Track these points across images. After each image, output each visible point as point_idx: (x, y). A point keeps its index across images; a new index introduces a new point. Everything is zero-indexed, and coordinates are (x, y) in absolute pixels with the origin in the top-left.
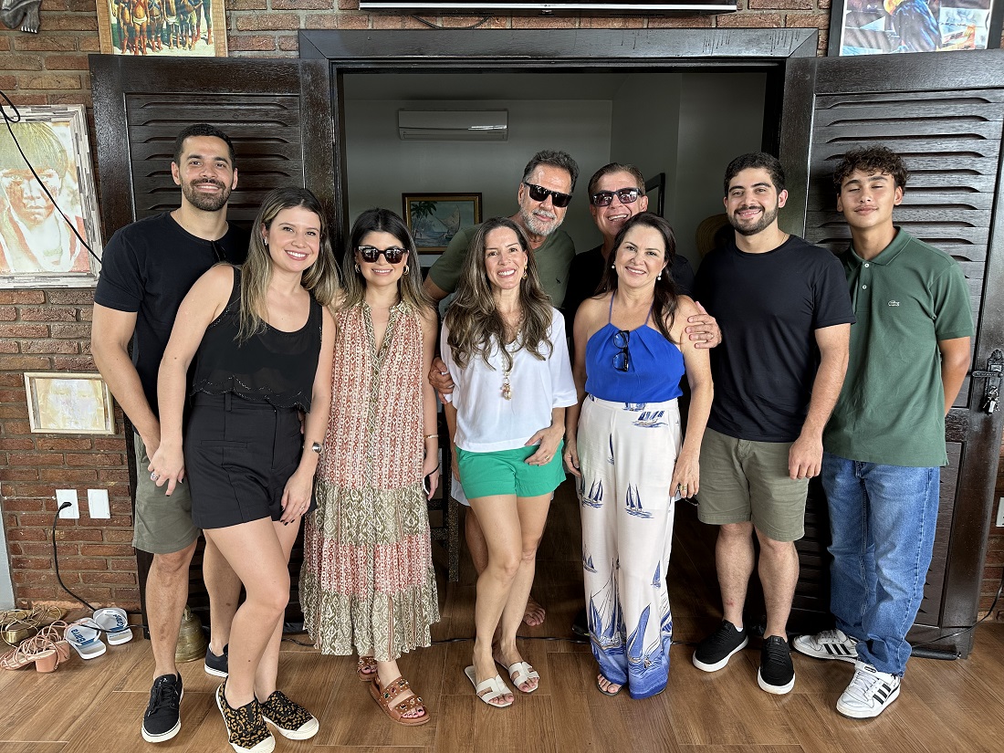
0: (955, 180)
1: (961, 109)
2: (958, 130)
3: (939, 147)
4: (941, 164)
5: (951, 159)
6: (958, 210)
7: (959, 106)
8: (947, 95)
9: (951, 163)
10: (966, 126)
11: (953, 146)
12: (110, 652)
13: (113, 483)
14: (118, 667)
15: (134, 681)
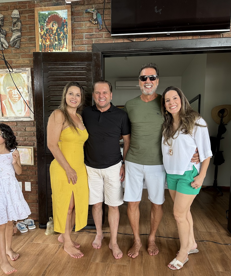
12: (29, 231)
13: (32, 180)
14: (31, 236)
15: (36, 240)
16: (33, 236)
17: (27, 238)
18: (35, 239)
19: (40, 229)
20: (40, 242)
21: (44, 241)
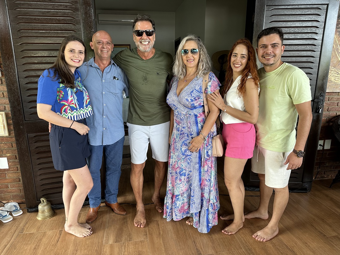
0: (310, 36)
1: (312, 12)
2: (311, 19)
3: (305, 24)
4: (306, 30)
5: (309, 29)
6: (310, 46)
7: (312, 10)
8: (308, 6)
9: (309, 30)
10: (314, 17)
11: (309, 24)
12: (14, 219)
13: (9, 155)
14: (19, 225)
15: (27, 229)
16: (21, 225)
17: (14, 228)
18: (25, 229)
19: (28, 214)
20: (33, 231)
21: (39, 228)
